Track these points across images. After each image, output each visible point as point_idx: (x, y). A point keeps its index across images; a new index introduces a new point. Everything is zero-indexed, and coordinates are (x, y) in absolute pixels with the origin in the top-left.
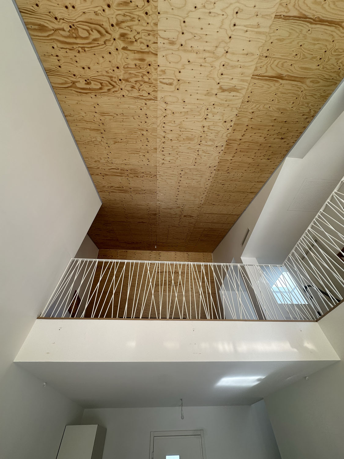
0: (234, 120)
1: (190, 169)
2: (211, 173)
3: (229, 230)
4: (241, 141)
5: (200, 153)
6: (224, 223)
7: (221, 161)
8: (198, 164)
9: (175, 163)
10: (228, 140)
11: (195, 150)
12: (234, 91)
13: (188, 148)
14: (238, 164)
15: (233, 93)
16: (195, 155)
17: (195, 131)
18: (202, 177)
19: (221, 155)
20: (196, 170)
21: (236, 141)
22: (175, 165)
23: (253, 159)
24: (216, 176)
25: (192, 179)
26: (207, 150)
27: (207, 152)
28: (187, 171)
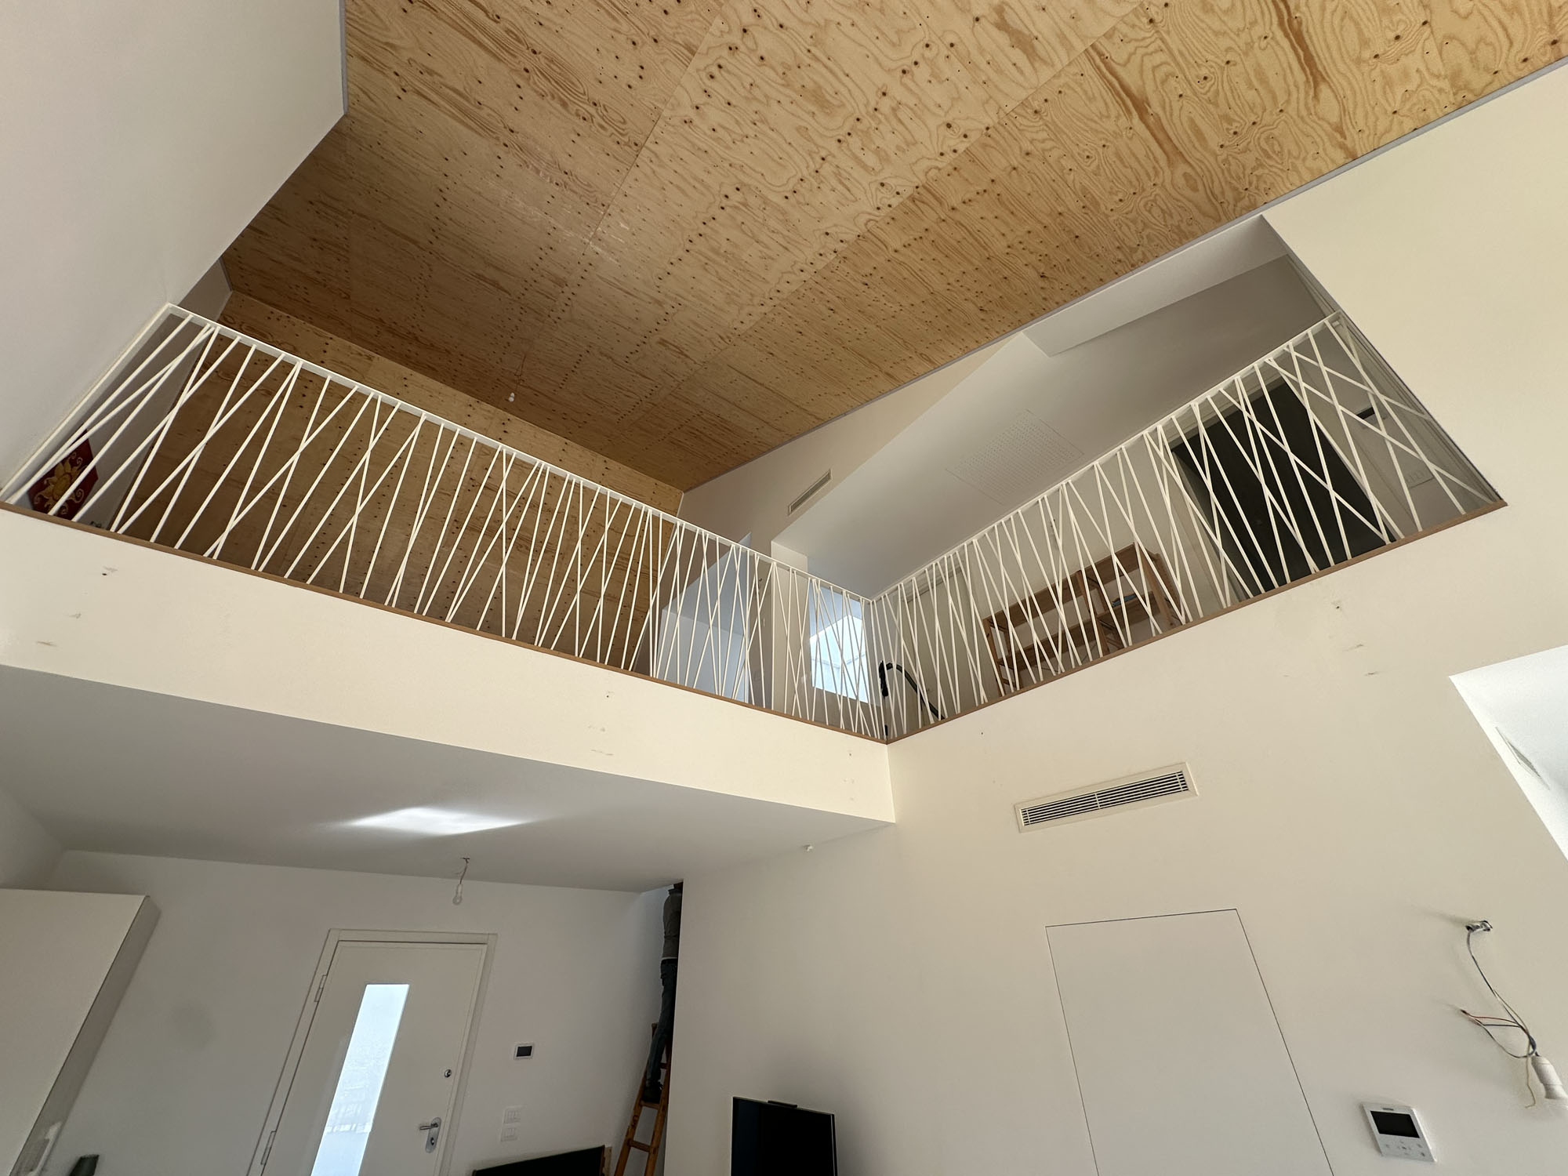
0: (974, 136)
1: (766, 201)
2: (821, 255)
3: (769, 450)
4: (951, 214)
5: (827, 169)
6: (767, 423)
7: (866, 234)
8: (799, 203)
9: (728, 147)
10: (924, 187)
11: (815, 149)
12: (1025, 51)
13: (798, 129)
14: (906, 274)
15: (1018, 55)
16: (807, 167)
17: (851, 85)
18: (786, 249)
19: (877, 219)
20: (781, 217)
21: (941, 203)
22: (726, 156)
23: (949, 284)
24: (827, 274)
25: (752, 238)
26: (850, 174)
27: (847, 183)
28: (753, 201)
